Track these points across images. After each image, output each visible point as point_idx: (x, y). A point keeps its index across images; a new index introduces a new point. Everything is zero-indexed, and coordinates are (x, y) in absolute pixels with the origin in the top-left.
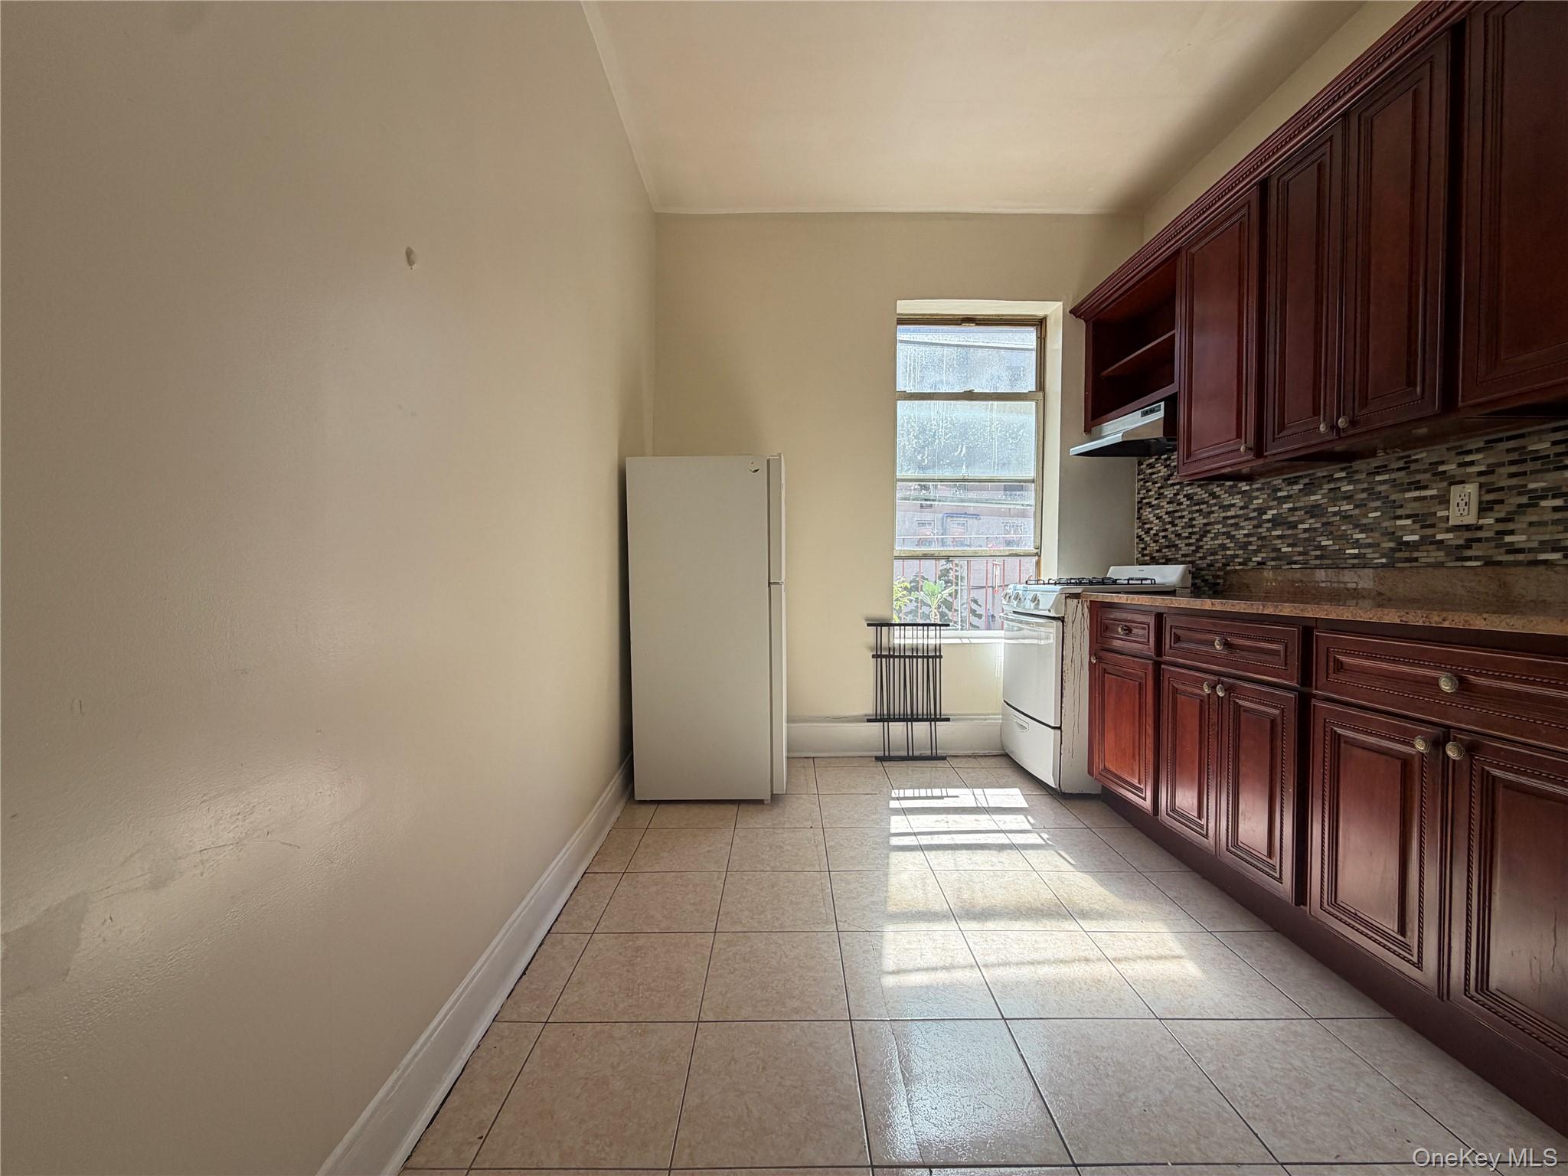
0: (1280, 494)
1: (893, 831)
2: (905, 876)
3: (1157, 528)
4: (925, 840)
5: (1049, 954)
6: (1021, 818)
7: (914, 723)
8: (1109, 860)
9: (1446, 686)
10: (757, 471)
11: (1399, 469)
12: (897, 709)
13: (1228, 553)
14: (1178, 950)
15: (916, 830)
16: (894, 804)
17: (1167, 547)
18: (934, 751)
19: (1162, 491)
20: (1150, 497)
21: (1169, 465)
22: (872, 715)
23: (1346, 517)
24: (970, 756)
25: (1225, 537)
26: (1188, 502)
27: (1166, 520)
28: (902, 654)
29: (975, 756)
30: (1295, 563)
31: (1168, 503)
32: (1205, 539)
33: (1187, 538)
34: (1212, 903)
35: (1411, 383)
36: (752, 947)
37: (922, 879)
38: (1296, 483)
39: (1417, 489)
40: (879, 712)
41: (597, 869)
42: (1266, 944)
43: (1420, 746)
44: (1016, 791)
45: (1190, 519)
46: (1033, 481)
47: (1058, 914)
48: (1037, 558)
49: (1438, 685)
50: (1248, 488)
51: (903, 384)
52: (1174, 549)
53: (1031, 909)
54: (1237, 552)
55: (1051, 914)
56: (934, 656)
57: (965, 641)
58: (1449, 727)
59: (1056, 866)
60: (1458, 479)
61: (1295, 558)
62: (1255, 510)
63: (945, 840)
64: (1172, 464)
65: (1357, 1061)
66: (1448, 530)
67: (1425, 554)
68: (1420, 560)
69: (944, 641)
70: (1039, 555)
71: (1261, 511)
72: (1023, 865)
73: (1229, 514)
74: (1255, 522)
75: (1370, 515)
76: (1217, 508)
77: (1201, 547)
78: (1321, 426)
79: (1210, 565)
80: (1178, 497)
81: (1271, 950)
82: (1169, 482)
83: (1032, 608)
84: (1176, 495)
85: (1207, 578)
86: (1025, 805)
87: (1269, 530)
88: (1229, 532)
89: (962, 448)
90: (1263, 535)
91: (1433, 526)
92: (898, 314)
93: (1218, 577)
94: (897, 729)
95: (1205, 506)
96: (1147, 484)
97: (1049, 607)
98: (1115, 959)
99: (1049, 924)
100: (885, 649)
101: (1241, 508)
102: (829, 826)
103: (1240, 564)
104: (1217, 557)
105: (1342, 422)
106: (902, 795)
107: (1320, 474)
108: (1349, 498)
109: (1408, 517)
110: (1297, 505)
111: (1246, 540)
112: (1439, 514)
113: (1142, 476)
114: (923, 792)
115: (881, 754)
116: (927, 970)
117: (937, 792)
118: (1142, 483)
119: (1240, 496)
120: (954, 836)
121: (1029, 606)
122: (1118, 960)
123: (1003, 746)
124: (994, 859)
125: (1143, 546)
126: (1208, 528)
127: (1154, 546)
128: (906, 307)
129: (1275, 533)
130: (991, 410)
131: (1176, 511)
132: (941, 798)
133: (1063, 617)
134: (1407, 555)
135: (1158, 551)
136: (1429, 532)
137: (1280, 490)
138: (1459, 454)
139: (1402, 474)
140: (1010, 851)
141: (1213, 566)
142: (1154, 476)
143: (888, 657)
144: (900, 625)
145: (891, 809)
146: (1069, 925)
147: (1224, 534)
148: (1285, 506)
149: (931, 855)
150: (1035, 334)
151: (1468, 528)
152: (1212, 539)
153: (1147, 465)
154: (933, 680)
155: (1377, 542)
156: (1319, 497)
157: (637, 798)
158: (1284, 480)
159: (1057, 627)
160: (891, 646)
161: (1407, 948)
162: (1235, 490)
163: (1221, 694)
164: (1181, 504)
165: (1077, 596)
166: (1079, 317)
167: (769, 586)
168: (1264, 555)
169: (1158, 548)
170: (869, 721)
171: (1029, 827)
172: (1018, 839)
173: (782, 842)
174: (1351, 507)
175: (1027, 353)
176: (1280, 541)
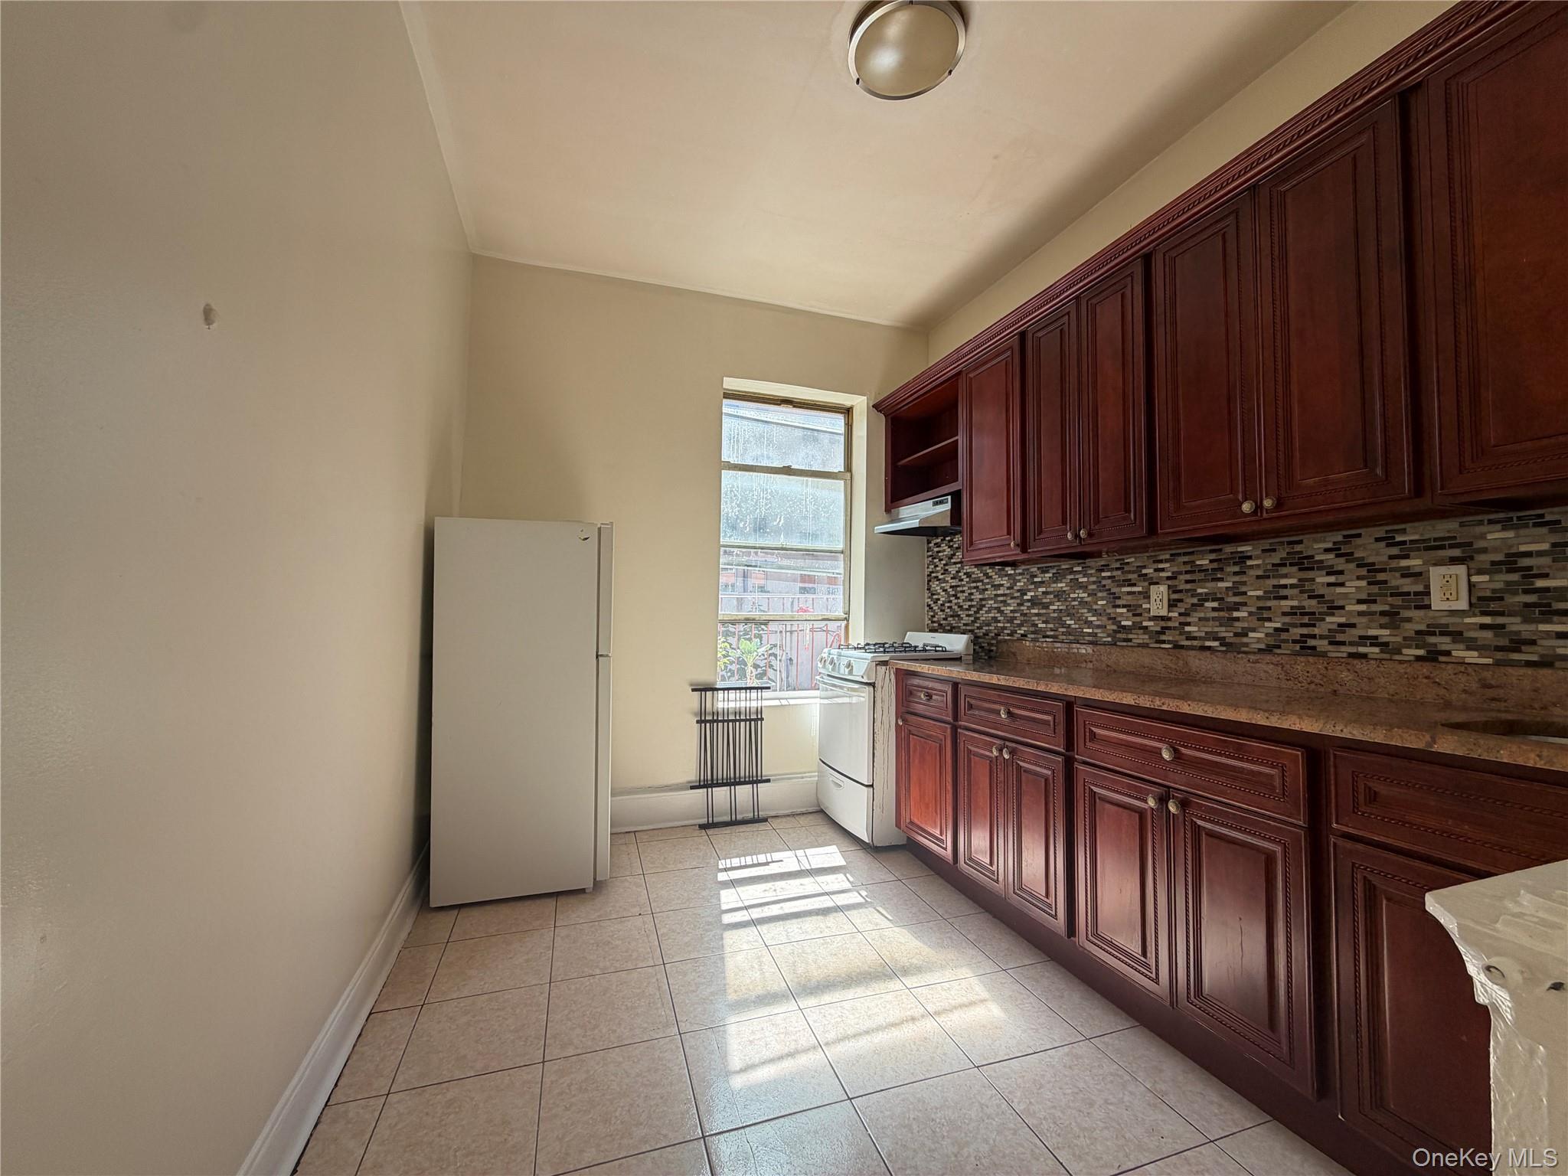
0: (1036, 580)
1: (724, 907)
2: (740, 957)
3: (943, 599)
4: (756, 914)
5: (880, 1020)
6: (841, 876)
7: (737, 787)
8: (920, 911)
9: (1166, 755)
10: (586, 539)
11: (1117, 569)
12: (721, 773)
13: (999, 625)
14: (985, 995)
15: (747, 903)
16: (722, 877)
17: (951, 616)
18: (756, 814)
19: (947, 568)
20: (937, 572)
21: (952, 546)
22: (696, 782)
23: (1083, 603)
24: (788, 816)
25: (996, 611)
26: (968, 580)
27: (951, 593)
28: (726, 718)
29: (793, 815)
30: (1048, 637)
31: (952, 578)
32: (981, 612)
33: (967, 609)
34: (1003, 942)
35: (1128, 510)
36: (588, 1071)
37: (759, 958)
38: (1047, 572)
39: (1129, 585)
40: (702, 778)
41: (385, 1006)
42: (1047, 974)
43: (1151, 803)
44: (833, 849)
45: (969, 594)
46: (842, 552)
47: (886, 975)
48: (845, 622)
49: (1161, 754)
50: (1012, 572)
51: (727, 455)
52: (957, 619)
53: (860, 974)
54: (1006, 625)
55: (878, 976)
56: (755, 719)
57: (784, 702)
58: (1169, 787)
59: (877, 924)
60: (1155, 581)
61: (1048, 633)
62: (1018, 591)
63: (774, 910)
64: (955, 546)
65: (1121, 1072)
66: (1150, 619)
67: (1136, 636)
68: (1134, 641)
69: (766, 703)
70: (846, 619)
71: (1023, 592)
72: (849, 928)
73: (999, 592)
74: (1019, 601)
75: (1099, 603)
76: (990, 586)
77: (978, 618)
78: (1069, 534)
79: (986, 634)
80: (960, 574)
81: (1051, 979)
82: (952, 561)
83: (847, 673)
84: (958, 572)
85: (983, 645)
86: (844, 863)
87: (1029, 608)
88: (1000, 607)
89: (780, 518)
90: (1025, 612)
91: (1140, 615)
92: (725, 389)
93: (992, 645)
94: (721, 794)
95: (981, 584)
96: (935, 561)
97: (862, 674)
98: (935, 1013)
99: (879, 987)
100: (709, 714)
101: (1008, 588)
102: (658, 910)
103: (1008, 635)
104: (990, 628)
105: (1083, 534)
106: (729, 866)
107: (1063, 567)
108: (1084, 587)
109: (1124, 606)
110: (1049, 590)
111: (1012, 615)
112: (1144, 606)
113: (930, 553)
114: (749, 860)
115: (704, 821)
116: (771, 1061)
117: (762, 858)
118: (930, 559)
119: (1007, 578)
120: (782, 905)
121: (844, 672)
122: (938, 1013)
123: (818, 799)
124: (822, 925)
125: (932, 614)
126: (984, 603)
127: (942, 615)
128: (731, 384)
129: (1033, 611)
130: (807, 486)
131: (959, 586)
132: (767, 864)
133: (874, 683)
134: (1124, 636)
135: (944, 619)
136: (1138, 619)
137: (1036, 576)
138: (1154, 562)
139: (1119, 573)
140: (835, 914)
141: (988, 635)
142: (940, 554)
143: (712, 722)
144: (724, 689)
145: (721, 883)
146: (895, 985)
147: (995, 608)
148: (1040, 590)
149: (763, 929)
150: (843, 421)
151: (1163, 618)
152: (986, 612)
153: (935, 544)
154: (755, 743)
155: (1103, 624)
156: (1064, 585)
157: (433, 905)
158: (1038, 568)
159: (869, 693)
160: (715, 710)
161: (1147, 966)
162: (1003, 573)
163: (1006, 756)
164: (962, 580)
165: (884, 663)
166: (880, 411)
167: (597, 657)
168: (1026, 629)
169: (944, 616)
170: (692, 788)
171: (848, 885)
172: (841, 900)
173: (609, 936)
174: (1086, 595)
175: (837, 437)
176: (1036, 618)
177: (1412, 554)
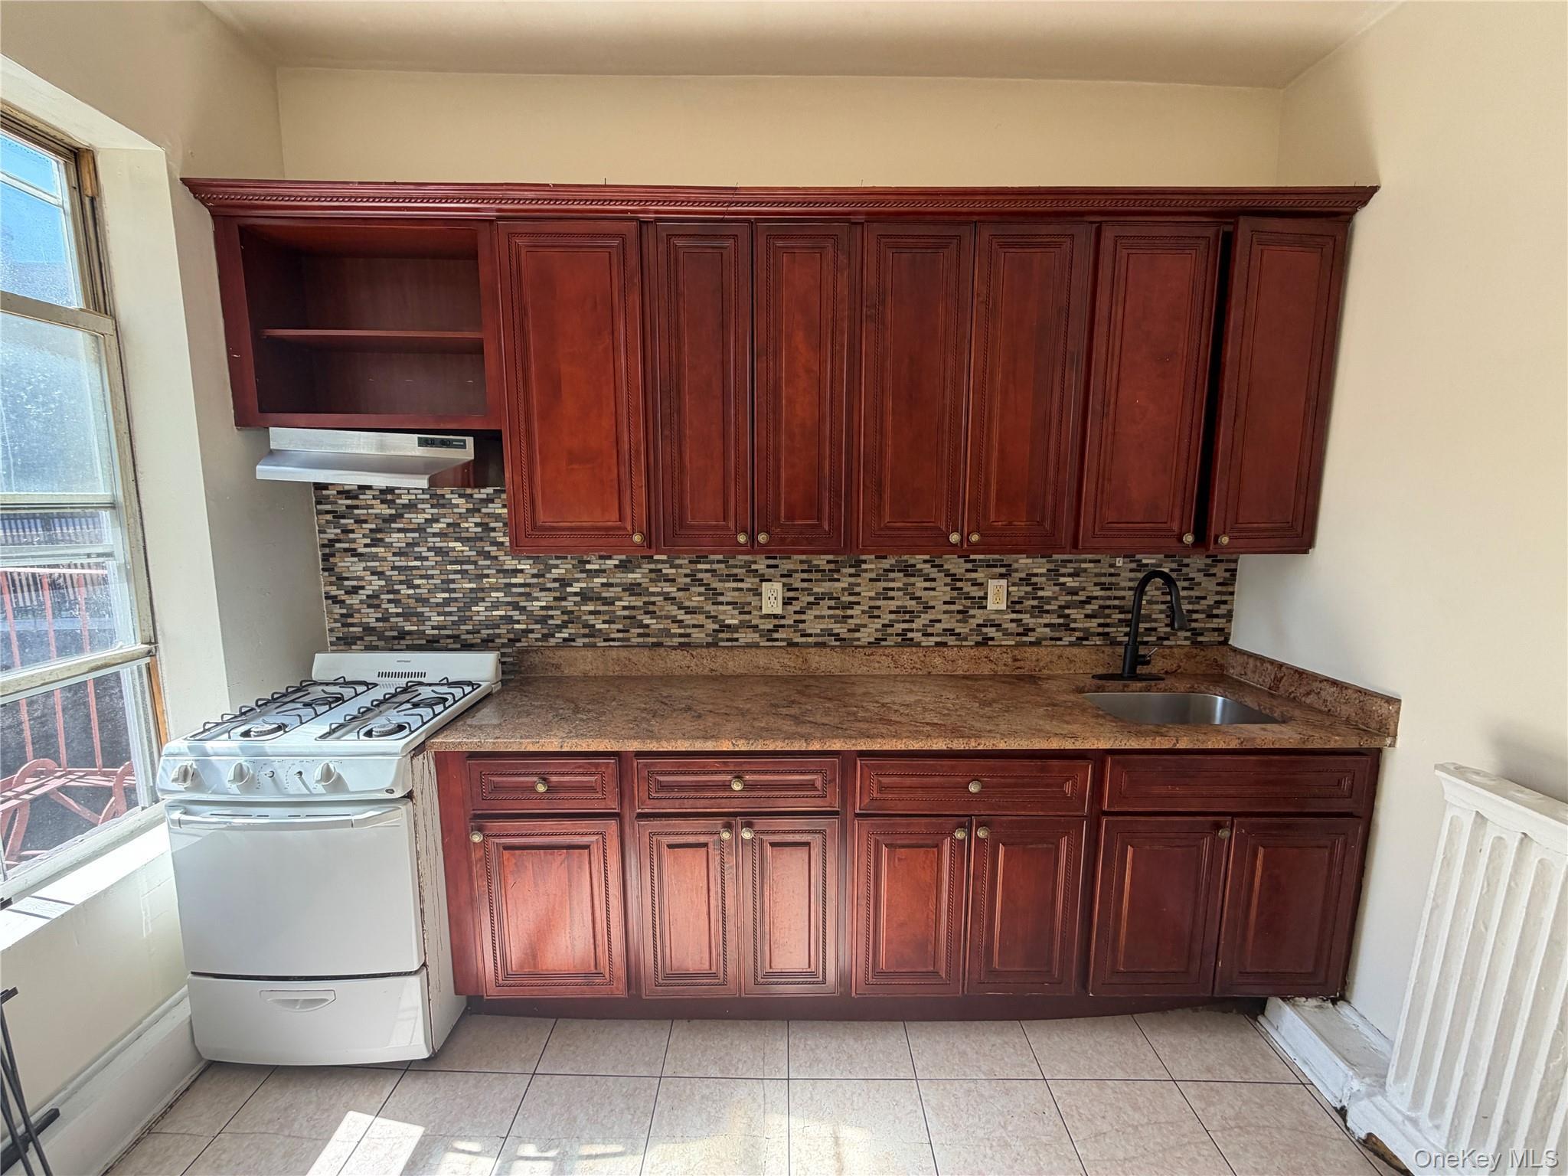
3: (375, 587)
11: (719, 562)
13: (517, 627)
20: (352, 541)
23: (668, 598)
25: (509, 608)
27: (394, 578)
30: (614, 640)
35: (820, 519)
38: (609, 557)
39: (735, 581)
45: (443, 581)
48: (148, 660)
54: (532, 626)
60: (767, 577)
66: (762, 617)
67: (744, 636)
68: (741, 640)
70: (151, 654)
75: (693, 599)
76: (493, 571)
78: (740, 535)
79: (488, 641)
87: (576, 604)
88: (516, 602)
91: (749, 613)
103: (539, 640)
104: (498, 632)
105: (763, 538)
108: (671, 580)
109: (728, 603)
110: (611, 581)
111: (544, 613)
112: (754, 604)
123: (203, 1053)
125: (344, 611)
126: (480, 595)
129: (585, 608)
131: (414, 568)
133: (412, 791)
134: (728, 635)
136: (747, 617)
137: (587, 562)
138: (767, 558)
139: (721, 566)
141: (493, 641)
147: (508, 604)
148: (596, 580)
150: (62, 175)
151: (776, 616)
153: (340, 493)
155: (700, 623)
156: (639, 576)
159: (408, 813)
165: (421, 749)
168: (573, 631)
174: (674, 589)
176: (592, 617)
177: (979, 569)
